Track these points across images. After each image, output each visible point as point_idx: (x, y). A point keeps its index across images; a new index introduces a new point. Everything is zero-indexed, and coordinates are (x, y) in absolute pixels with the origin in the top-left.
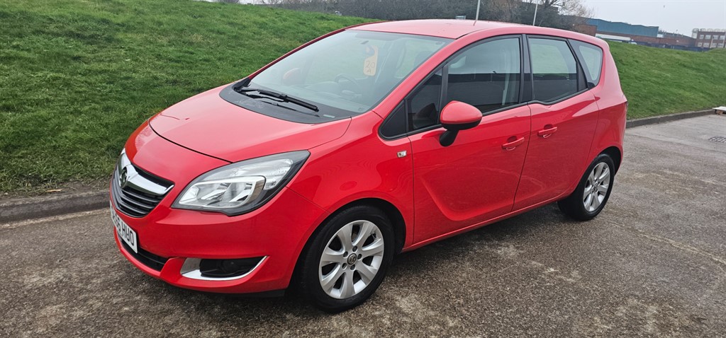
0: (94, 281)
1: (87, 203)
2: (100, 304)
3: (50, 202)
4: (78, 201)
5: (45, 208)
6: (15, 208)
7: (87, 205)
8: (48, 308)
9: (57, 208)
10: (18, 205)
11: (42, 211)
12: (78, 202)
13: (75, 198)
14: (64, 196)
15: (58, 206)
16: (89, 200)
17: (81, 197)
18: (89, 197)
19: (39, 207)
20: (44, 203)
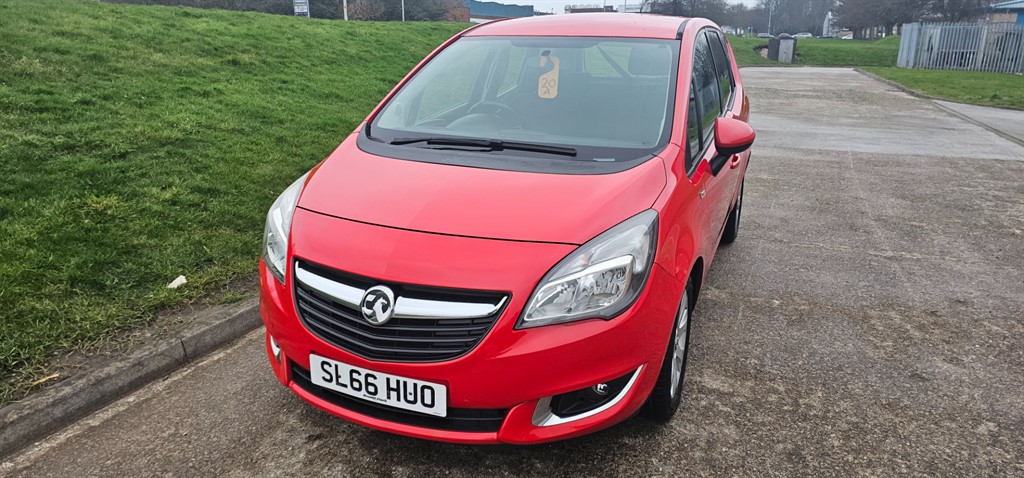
1: (120, 384)
3: (63, 400)
4: (106, 385)
5: (58, 412)
6: (9, 429)
7: (121, 388)
9: (76, 407)
10: (12, 422)
11: (55, 420)
12: (108, 387)
13: (99, 382)
14: (81, 383)
15: (78, 402)
16: (122, 377)
17: (109, 377)
18: (120, 372)
19: (48, 414)
20: (54, 404)
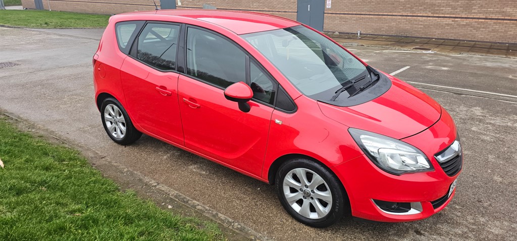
0: (460, 232)
2: (468, 217)
8: (497, 233)
